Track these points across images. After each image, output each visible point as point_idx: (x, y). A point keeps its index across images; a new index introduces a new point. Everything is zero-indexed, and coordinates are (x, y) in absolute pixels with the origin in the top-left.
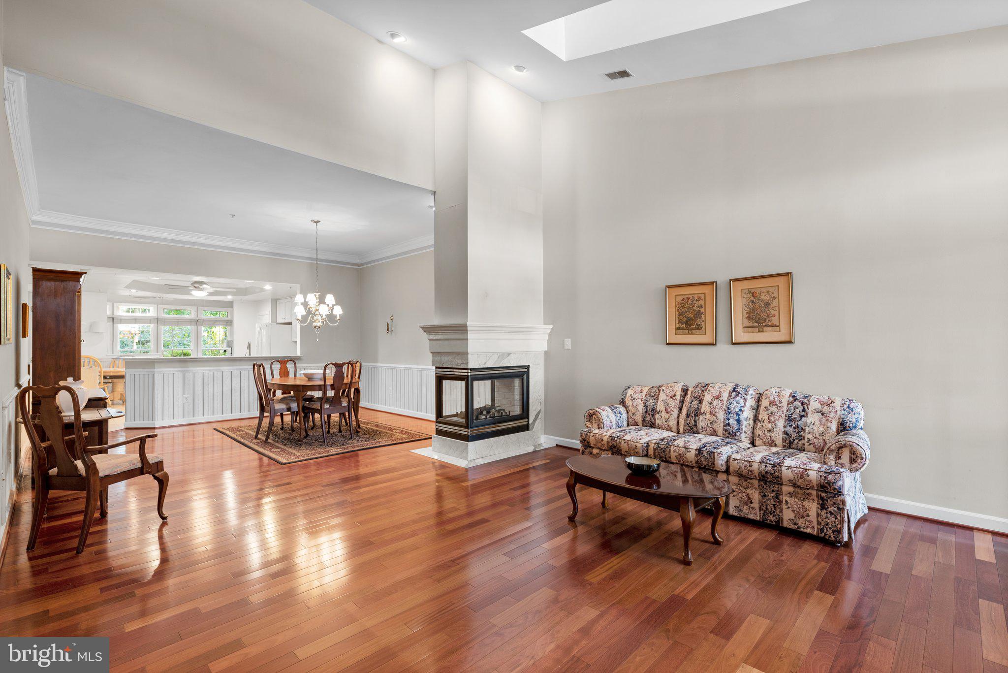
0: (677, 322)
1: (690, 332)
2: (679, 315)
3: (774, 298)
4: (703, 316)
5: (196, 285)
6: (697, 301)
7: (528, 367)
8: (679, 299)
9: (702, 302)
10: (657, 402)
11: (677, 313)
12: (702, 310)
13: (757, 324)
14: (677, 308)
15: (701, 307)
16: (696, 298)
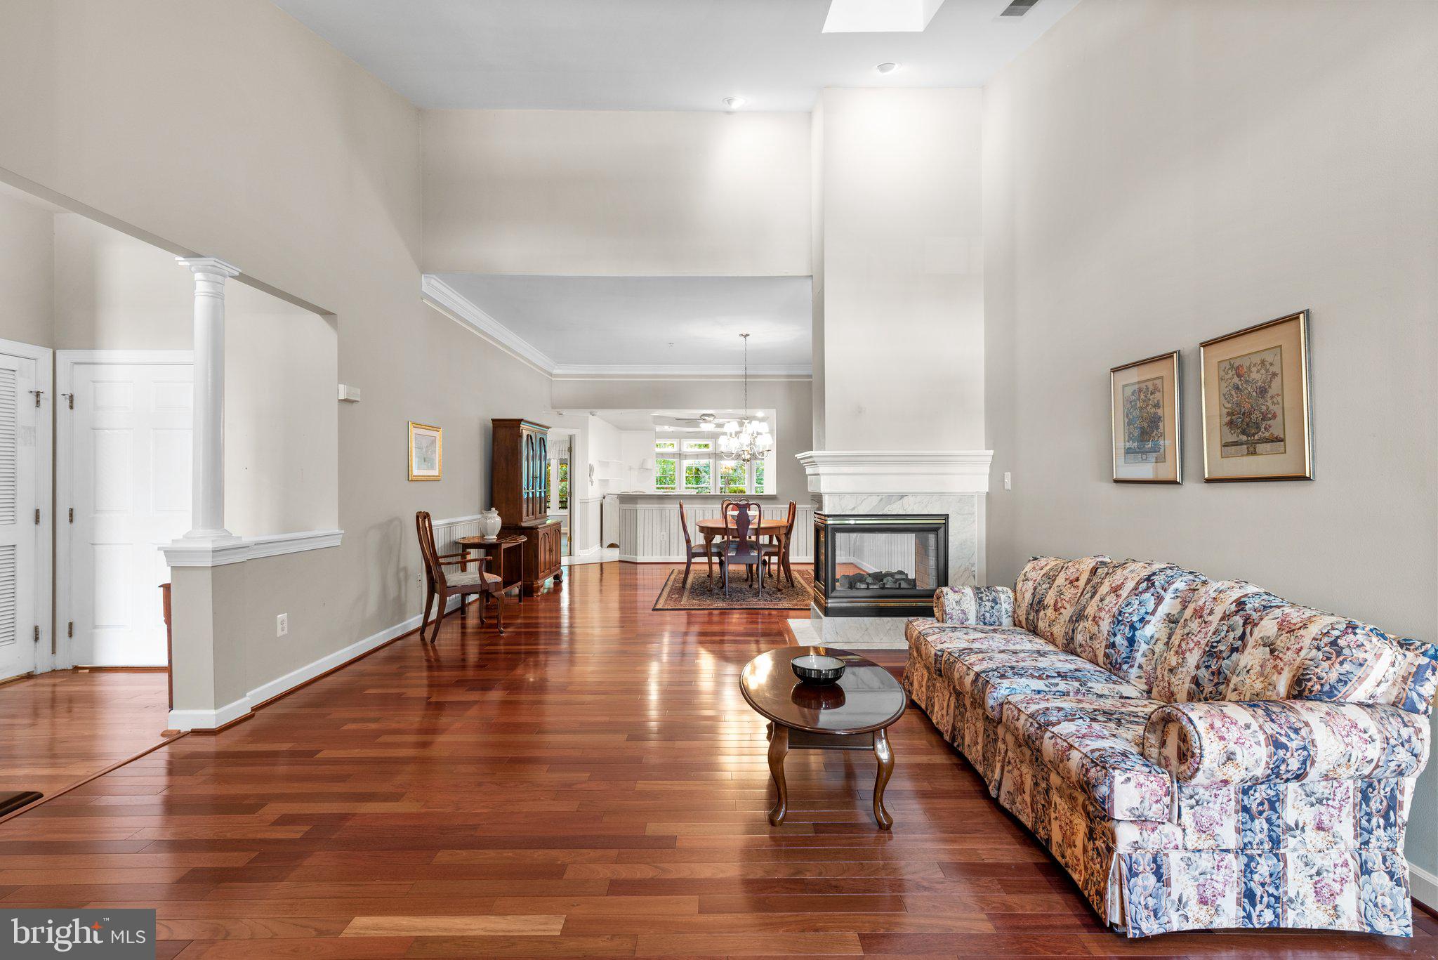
0: (1127, 437)
1: (1144, 457)
2: (1129, 424)
3: (1274, 375)
4: (1161, 424)
5: (703, 418)
6: (1152, 393)
7: (946, 517)
8: (1129, 391)
9: (1158, 395)
10: (1050, 588)
11: (1127, 420)
12: (1160, 412)
13: (1244, 438)
14: (1126, 411)
15: (1157, 406)
16: (1151, 388)
